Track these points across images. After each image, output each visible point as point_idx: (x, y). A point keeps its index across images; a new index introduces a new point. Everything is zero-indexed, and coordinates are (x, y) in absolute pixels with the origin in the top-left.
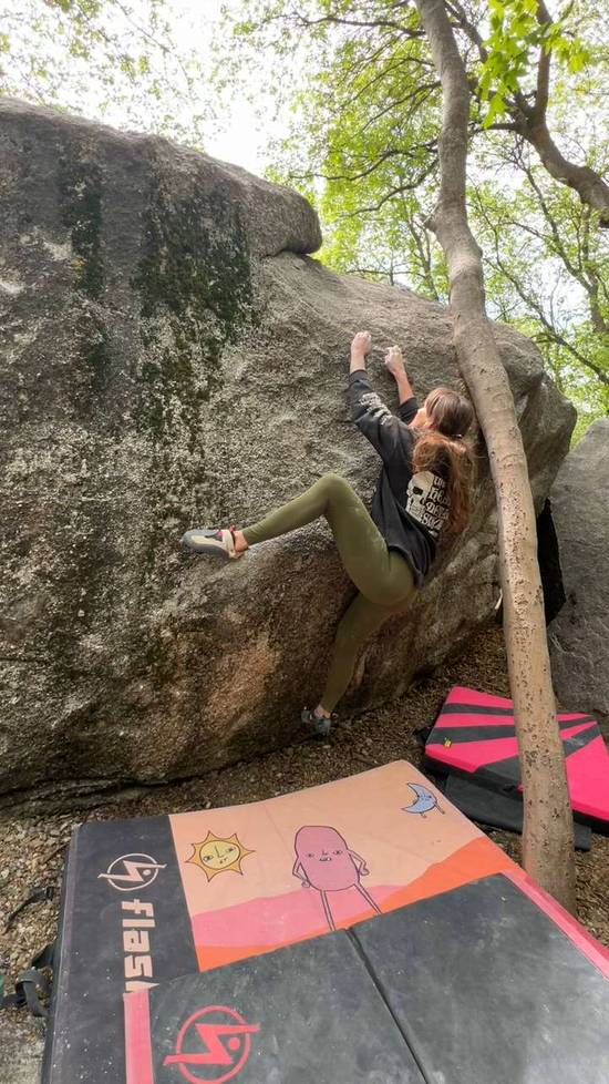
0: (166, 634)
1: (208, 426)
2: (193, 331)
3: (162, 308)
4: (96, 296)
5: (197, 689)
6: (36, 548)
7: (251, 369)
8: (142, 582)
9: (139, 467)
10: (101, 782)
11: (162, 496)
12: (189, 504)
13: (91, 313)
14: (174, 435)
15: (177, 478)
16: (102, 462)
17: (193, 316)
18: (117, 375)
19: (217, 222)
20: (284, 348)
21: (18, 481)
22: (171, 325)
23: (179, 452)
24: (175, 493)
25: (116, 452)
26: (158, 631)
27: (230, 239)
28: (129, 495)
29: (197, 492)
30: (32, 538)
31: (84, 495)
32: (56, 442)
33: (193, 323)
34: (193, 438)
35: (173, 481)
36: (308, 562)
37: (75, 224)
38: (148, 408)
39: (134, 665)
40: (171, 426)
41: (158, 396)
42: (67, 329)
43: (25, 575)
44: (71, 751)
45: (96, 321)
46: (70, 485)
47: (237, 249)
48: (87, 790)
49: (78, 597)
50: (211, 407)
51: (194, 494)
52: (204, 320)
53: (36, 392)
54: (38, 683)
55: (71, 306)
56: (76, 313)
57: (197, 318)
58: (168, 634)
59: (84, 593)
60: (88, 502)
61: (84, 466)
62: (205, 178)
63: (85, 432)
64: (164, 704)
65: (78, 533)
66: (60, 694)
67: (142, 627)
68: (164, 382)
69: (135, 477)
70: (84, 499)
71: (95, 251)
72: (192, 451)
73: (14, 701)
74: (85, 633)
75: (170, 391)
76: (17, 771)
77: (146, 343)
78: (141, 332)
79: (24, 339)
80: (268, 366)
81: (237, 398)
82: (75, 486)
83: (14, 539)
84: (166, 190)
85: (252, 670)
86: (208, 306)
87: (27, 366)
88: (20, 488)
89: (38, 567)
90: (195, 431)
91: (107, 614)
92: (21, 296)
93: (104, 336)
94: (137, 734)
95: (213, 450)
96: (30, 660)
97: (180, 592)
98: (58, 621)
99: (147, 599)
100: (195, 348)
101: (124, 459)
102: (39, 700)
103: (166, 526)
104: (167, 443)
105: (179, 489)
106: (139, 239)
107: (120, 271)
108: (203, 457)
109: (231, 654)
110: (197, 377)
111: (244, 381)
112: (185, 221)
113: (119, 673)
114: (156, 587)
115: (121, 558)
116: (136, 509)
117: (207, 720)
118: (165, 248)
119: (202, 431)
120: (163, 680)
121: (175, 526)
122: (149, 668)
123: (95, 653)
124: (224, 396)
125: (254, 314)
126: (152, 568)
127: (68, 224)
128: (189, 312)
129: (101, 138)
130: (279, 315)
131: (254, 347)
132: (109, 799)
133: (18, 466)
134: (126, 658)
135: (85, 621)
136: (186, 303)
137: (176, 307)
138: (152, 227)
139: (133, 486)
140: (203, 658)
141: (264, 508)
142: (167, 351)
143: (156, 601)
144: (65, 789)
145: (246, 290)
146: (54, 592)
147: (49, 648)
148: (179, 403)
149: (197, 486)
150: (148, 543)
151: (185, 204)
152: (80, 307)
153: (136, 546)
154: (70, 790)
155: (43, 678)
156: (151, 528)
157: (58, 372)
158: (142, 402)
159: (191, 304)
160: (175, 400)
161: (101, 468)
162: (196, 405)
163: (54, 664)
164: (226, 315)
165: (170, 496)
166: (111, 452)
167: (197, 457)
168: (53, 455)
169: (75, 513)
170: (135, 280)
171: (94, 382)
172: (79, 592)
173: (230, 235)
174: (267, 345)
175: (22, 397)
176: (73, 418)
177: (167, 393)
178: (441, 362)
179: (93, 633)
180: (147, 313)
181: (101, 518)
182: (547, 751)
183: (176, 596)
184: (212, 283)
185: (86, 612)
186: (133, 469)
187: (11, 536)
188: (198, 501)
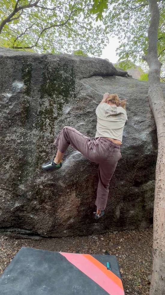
1: (56, 127)
2: (55, 101)
3: (46, 96)
4: (29, 95)
5: (53, 207)
6: (10, 160)
7: (72, 110)
8: (35, 171)
9: (36, 138)
10: (27, 231)
11: (41, 146)
12: (49, 149)
13: (27, 99)
14: (46, 129)
15: (46, 141)
16: (27, 137)
17: (55, 97)
18: (32, 114)
19: (65, 72)
20: (83, 103)
21: (7, 142)
22: (48, 100)
23: (47, 134)
24: (45, 146)
25: (30, 134)
26: (39, 186)
27: (69, 75)
28: (33, 146)
29: (51, 145)
30: (10, 157)
31: (22, 146)
32: (16, 132)
33: (55, 99)
34: (51, 130)
35: (45, 142)
36: (85, 168)
37: (25, 78)
38: (40, 122)
39: (33, 195)
40: (45, 127)
41: (43, 119)
42: (20, 104)
43: (7, 167)
44: (17, 219)
45: (28, 101)
46: (19, 143)
47: (71, 78)
48: (23, 233)
49: (18, 173)
50: (58, 121)
51: (50, 146)
52: (58, 98)
53: (13, 120)
54: (9, 197)
55: (22, 98)
56: (23, 99)
57: (56, 98)
58: (42, 187)
59: (20, 173)
60: (23, 148)
61: (22, 138)
62: (62, 61)
63: (23, 129)
64: (43, 209)
65: (20, 156)
66: (14, 201)
67: (34, 184)
68: (45, 115)
69: (34, 141)
70: (22, 147)
71: (29, 84)
72: (51, 134)
73: (3, 201)
74: (20, 184)
75: (46, 118)
76: (4, 221)
77: (41, 105)
78: (40, 102)
79: (11, 107)
80: (77, 109)
81: (66, 118)
82: (20, 143)
83: (6, 157)
84: (49, 66)
85: (71, 203)
86: (60, 94)
87: (11, 113)
88: (8, 144)
89: (10, 165)
90: (52, 128)
91: (26, 179)
92: (11, 97)
93: (30, 105)
94: (36, 217)
95: (57, 134)
96: (7, 190)
98: (14, 180)
99: (36, 176)
100: (55, 105)
101: (32, 136)
102: (9, 201)
103: (42, 155)
104: (44, 132)
105: (46, 144)
106: (41, 79)
107: (36, 88)
108: (54, 136)
109: (63, 196)
110: (54, 113)
111: (69, 113)
112: (54, 73)
113: (29, 197)
114: (38, 173)
115: (30, 164)
116: (34, 150)
117: (58, 218)
118: (48, 81)
119: (54, 128)
120: (42, 202)
121: (44, 155)
122: (37, 197)
123: (22, 190)
124: (62, 118)
125: (75, 95)
126: (38, 167)
127: (23, 79)
128: (54, 96)
129: (33, 57)
130: (83, 94)
131: (73, 104)
132: (30, 237)
133: (8, 138)
134: (31, 193)
135: (20, 180)
136: (54, 94)
137: (50, 95)
138: (45, 76)
139: (34, 143)
140: (54, 197)
141: (71, 151)
142: (46, 107)
143: (38, 177)
144: (17, 230)
145: (74, 88)
146: (13, 172)
147: (12, 187)
148: (48, 121)
149: (51, 144)
150: (37, 160)
151: (55, 68)
152: (24, 98)
153: (34, 160)
154: (19, 231)
155: (10, 196)
156: (38, 156)
157: (18, 114)
158: (38, 121)
159: (55, 94)
160: (47, 120)
161: (26, 139)
162: (53, 121)
163: (12, 192)
164: (66, 96)
165: (43, 146)
166: (29, 134)
167: (52, 135)
168: (15, 136)
169: (19, 151)
170: (40, 90)
171: (26, 116)
172: (19, 172)
173: (69, 74)
174: (78, 103)
175: (10, 121)
176: (21, 126)
177: (45, 118)
178: (142, 103)
179: (22, 184)
180: (41, 98)
181: (26, 152)
182: (161, 250)
183: (44, 176)
184: (62, 88)
185: (21, 178)
186: (34, 139)
187: (5, 156)
188: (51, 148)
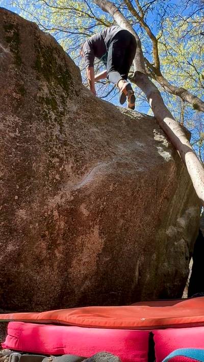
0: (56, 213)
1: (66, 125)
2: (55, 91)
3: (43, 79)
4: (20, 68)
7: (79, 110)
11: (51, 148)
12: (62, 154)
13: (19, 73)
14: (53, 125)
15: (57, 142)
16: (25, 130)
17: (54, 85)
19: (58, 57)
22: (47, 86)
23: (56, 132)
24: (56, 148)
25: (31, 128)
26: (52, 211)
29: (65, 149)
32: (5, 120)
33: (54, 88)
34: (61, 128)
35: (55, 143)
37: (11, 42)
38: (42, 113)
40: (51, 121)
41: (45, 110)
46: (11, 138)
47: (66, 68)
49: (15, 189)
50: (66, 119)
52: (58, 88)
55: (11, 69)
57: (56, 87)
59: (18, 188)
60: (20, 146)
61: (17, 131)
63: (17, 117)
65: (16, 159)
67: (45, 208)
68: (47, 105)
69: (39, 139)
70: (18, 144)
71: (18, 53)
72: (61, 133)
74: (18, 208)
75: (50, 109)
77: (39, 89)
78: (37, 85)
80: (85, 110)
81: (75, 118)
82: (14, 138)
86: (59, 84)
90: (61, 126)
91: (28, 199)
93: (24, 82)
95: (69, 135)
97: (62, 193)
100: (57, 97)
103: (53, 161)
104: (51, 128)
105: (58, 146)
106: (33, 53)
108: (66, 136)
110: (59, 107)
111: (77, 113)
113: (33, 233)
115: (35, 173)
117: (70, 278)
118: (42, 59)
119: (64, 127)
121: (57, 162)
123: (22, 219)
124: (70, 116)
125: (76, 92)
131: (79, 102)
134: (37, 224)
135: (18, 202)
136: (51, 80)
138: (37, 51)
142: (47, 94)
143: (51, 195)
145: (71, 83)
148: (54, 114)
149: (65, 147)
150: (46, 168)
151: (47, 47)
152: (14, 70)
153: (41, 169)
156: (48, 161)
158: (39, 110)
159: (53, 81)
160: (52, 113)
161: (24, 133)
162: (60, 117)
164: (66, 89)
166: (28, 127)
167: (64, 136)
168: (4, 124)
169: (14, 150)
170: (34, 67)
171: (20, 99)
172: (16, 187)
174: (83, 103)
176: (12, 112)
179: (22, 209)
180: (38, 79)
181: (26, 153)
183: (60, 195)
184: (59, 77)
185: (19, 197)
188: (66, 154)
